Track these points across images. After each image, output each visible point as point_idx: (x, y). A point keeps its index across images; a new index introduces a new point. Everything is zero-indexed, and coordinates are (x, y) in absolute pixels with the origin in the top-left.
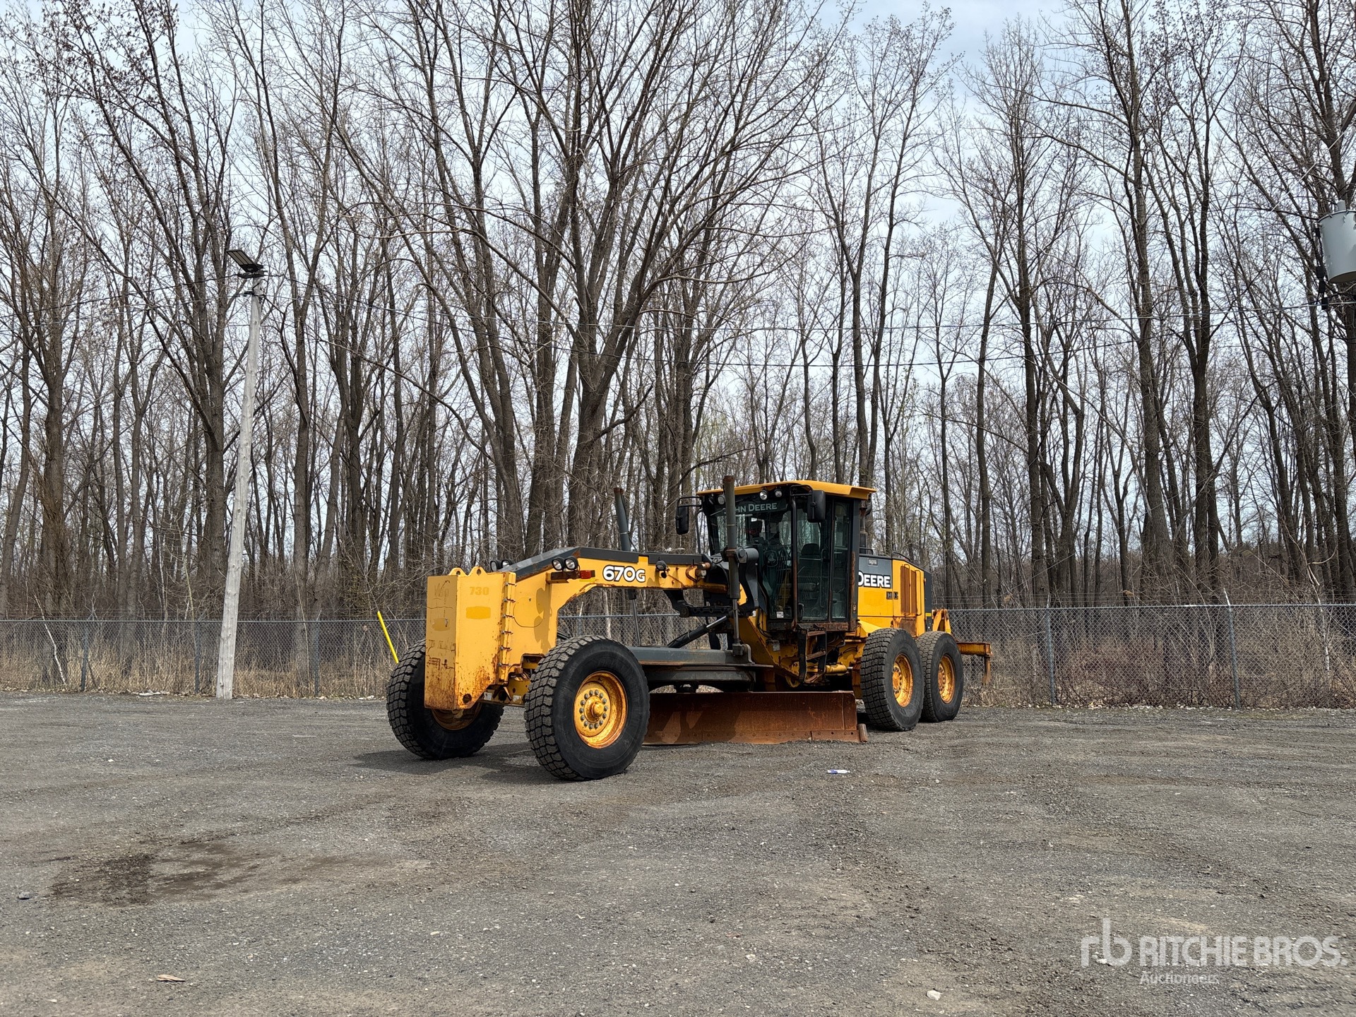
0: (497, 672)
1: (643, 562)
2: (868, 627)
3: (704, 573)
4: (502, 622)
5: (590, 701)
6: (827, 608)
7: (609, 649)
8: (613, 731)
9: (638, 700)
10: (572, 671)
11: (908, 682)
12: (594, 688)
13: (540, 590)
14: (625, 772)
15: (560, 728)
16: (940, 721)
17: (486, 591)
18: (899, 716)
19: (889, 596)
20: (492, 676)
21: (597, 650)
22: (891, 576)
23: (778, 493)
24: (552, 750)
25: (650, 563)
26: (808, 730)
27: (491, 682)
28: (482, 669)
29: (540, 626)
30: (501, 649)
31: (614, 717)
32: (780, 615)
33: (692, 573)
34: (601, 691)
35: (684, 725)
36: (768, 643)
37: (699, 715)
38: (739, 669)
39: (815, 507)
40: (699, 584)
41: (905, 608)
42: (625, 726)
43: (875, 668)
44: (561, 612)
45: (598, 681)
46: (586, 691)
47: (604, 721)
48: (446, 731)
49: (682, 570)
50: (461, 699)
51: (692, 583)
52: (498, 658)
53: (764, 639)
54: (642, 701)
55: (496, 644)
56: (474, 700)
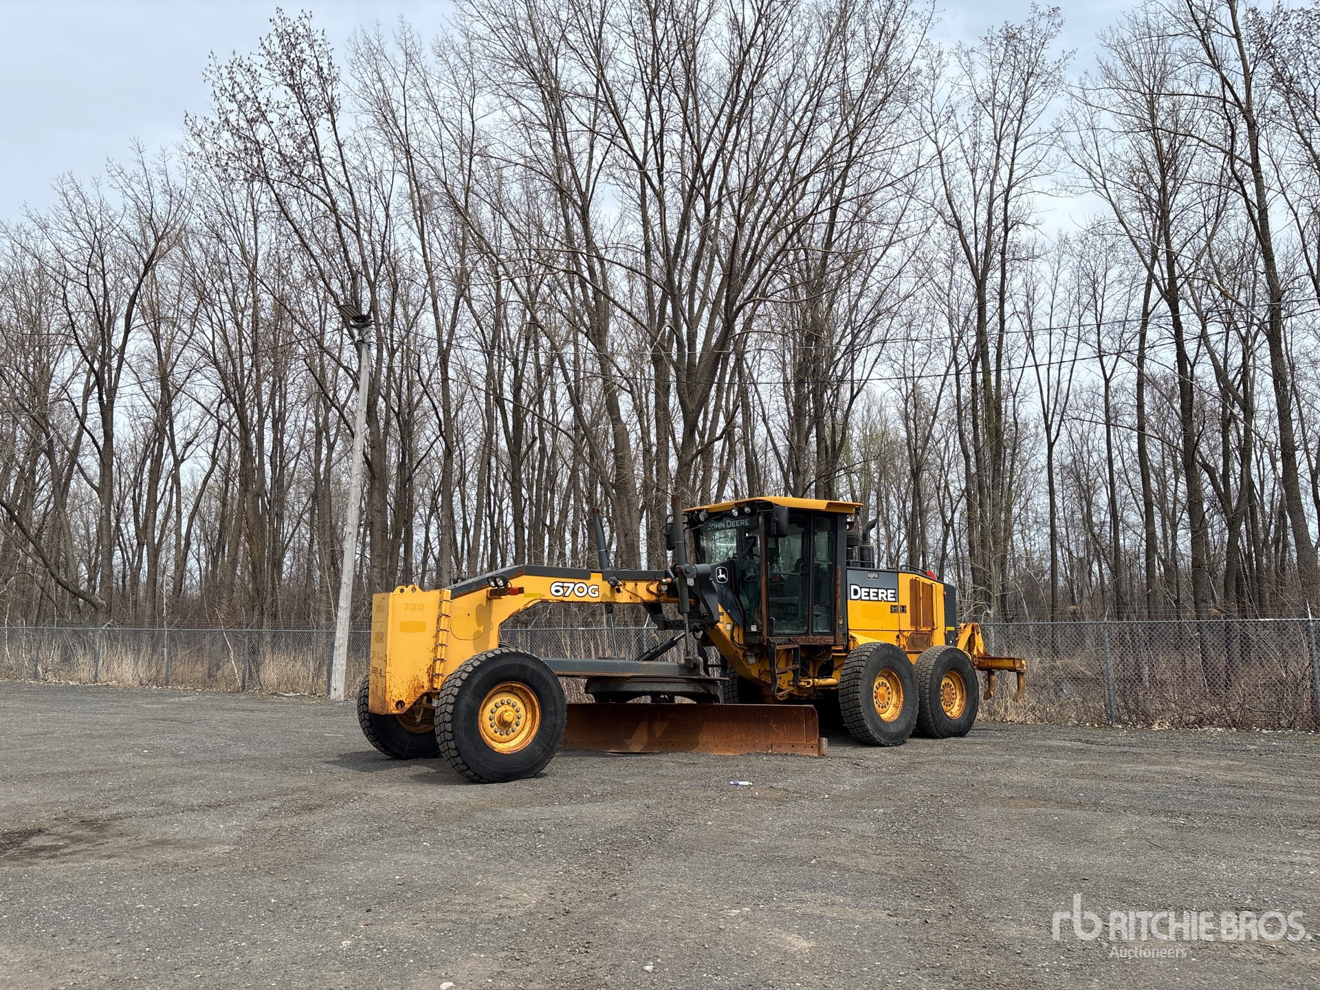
0: (431, 681)
1: (596, 578)
2: (862, 640)
3: (664, 588)
4: (437, 636)
5: (502, 709)
6: (807, 622)
7: (519, 661)
8: (526, 737)
9: (552, 709)
10: (475, 681)
11: (899, 697)
12: (505, 697)
13: (480, 607)
14: (537, 776)
15: (461, 733)
16: (944, 737)
17: (421, 607)
18: (880, 731)
19: (894, 609)
20: (427, 685)
21: (506, 662)
22: (897, 589)
23: (747, 510)
24: (454, 753)
25: (604, 579)
26: (769, 743)
27: (426, 690)
28: (416, 678)
29: (479, 637)
30: (435, 661)
31: (529, 724)
32: (754, 628)
33: (653, 588)
34: (514, 700)
35: (651, 734)
36: (745, 656)
37: (666, 725)
38: (690, 681)
39: (777, 523)
40: (662, 598)
41: (915, 621)
42: (537, 734)
43: (852, 682)
44: (503, 625)
45: (511, 691)
46: (497, 700)
47: (518, 729)
48: (411, 733)
49: (642, 586)
50: (394, 704)
51: (654, 598)
52: (432, 668)
53: (741, 653)
54: (556, 711)
55: (431, 656)
56: (407, 706)
